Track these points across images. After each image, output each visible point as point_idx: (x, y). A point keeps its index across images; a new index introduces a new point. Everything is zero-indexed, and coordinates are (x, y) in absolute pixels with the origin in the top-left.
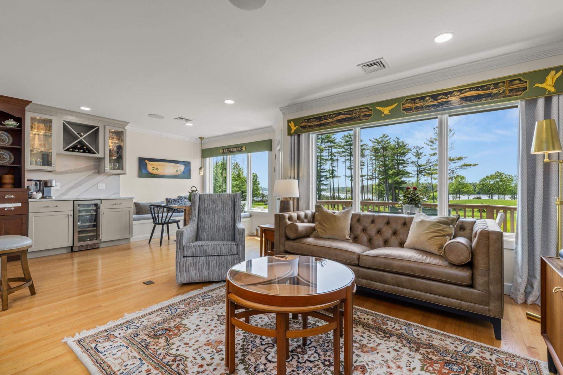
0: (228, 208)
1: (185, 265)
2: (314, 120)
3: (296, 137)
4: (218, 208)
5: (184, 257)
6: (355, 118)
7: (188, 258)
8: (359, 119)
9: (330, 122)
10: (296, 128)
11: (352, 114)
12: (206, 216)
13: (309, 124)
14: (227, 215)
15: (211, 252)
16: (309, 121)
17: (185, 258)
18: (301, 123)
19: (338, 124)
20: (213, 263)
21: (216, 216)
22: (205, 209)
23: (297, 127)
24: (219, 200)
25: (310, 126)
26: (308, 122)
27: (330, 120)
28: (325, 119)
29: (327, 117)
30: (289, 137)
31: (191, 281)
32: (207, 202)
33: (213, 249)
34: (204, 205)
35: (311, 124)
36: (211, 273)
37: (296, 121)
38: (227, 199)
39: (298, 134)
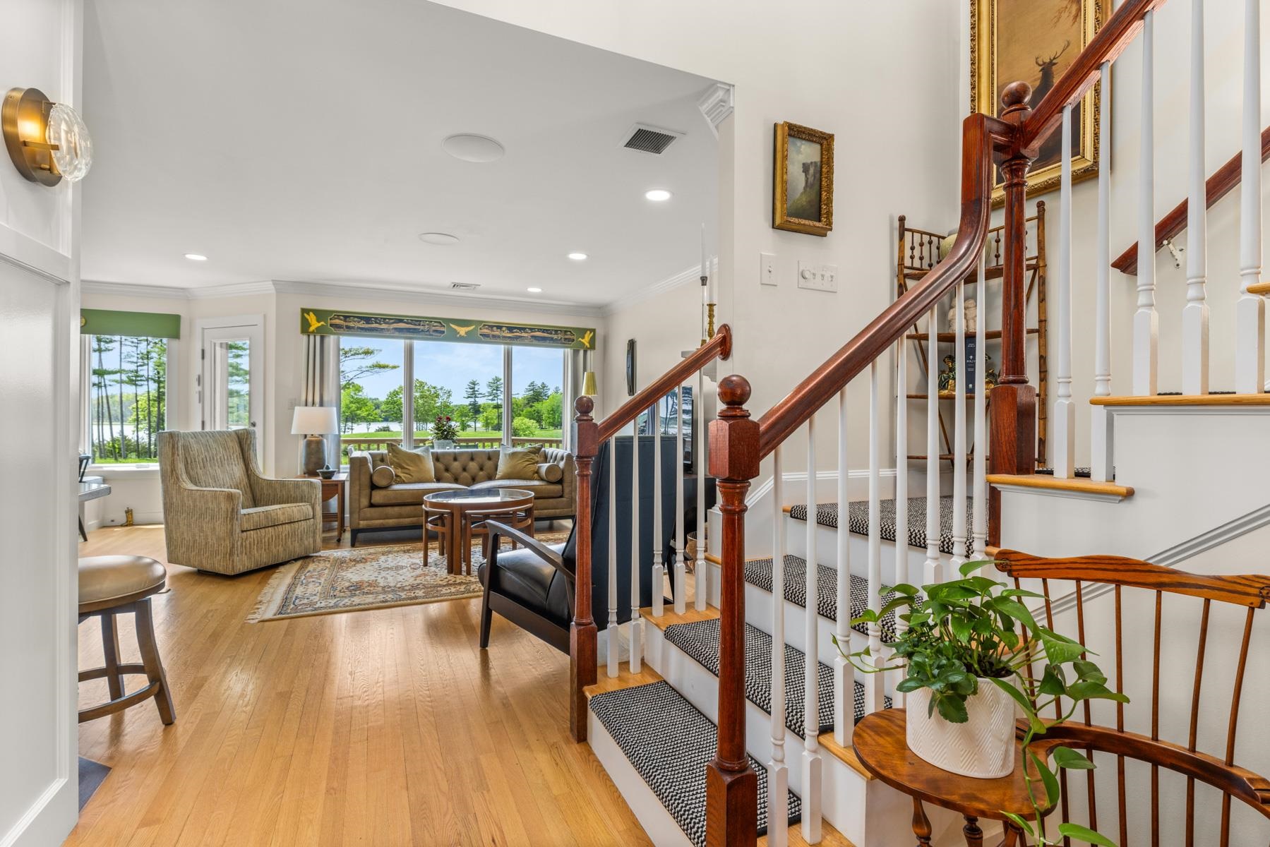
0: (235, 456)
1: (244, 544)
2: (356, 319)
3: (318, 338)
4: (219, 457)
5: (243, 531)
6: (422, 331)
7: (248, 533)
8: (428, 333)
9: (384, 329)
10: (320, 324)
11: (419, 325)
12: (200, 472)
13: (347, 324)
14: (235, 469)
15: (282, 519)
16: (348, 319)
17: (245, 533)
18: (331, 319)
19: (397, 334)
20: (284, 535)
21: (219, 471)
22: (195, 459)
23: (322, 323)
24: (215, 441)
25: (348, 327)
26: (345, 321)
27: (384, 326)
28: (376, 323)
29: (380, 321)
30: (305, 337)
31: (253, 567)
32: (195, 446)
33: (283, 514)
34: (191, 453)
35: (351, 324)
36: (281, 549)
37: (320, 314)
38: (228, 440)
39: (322, 333)
